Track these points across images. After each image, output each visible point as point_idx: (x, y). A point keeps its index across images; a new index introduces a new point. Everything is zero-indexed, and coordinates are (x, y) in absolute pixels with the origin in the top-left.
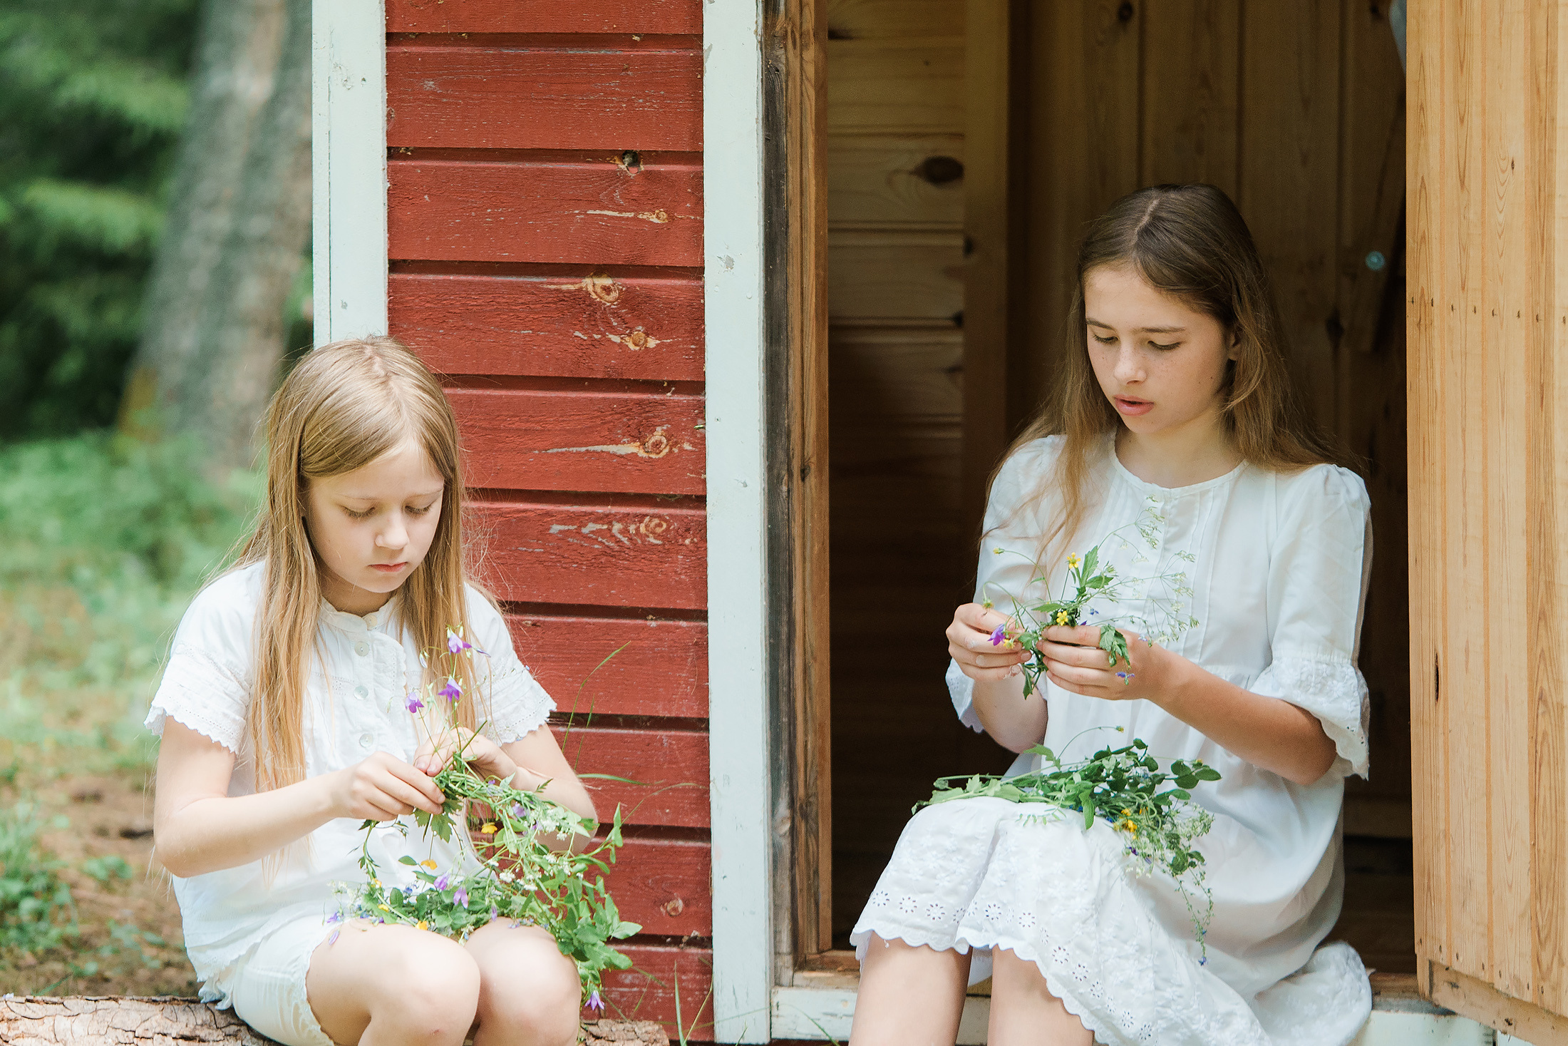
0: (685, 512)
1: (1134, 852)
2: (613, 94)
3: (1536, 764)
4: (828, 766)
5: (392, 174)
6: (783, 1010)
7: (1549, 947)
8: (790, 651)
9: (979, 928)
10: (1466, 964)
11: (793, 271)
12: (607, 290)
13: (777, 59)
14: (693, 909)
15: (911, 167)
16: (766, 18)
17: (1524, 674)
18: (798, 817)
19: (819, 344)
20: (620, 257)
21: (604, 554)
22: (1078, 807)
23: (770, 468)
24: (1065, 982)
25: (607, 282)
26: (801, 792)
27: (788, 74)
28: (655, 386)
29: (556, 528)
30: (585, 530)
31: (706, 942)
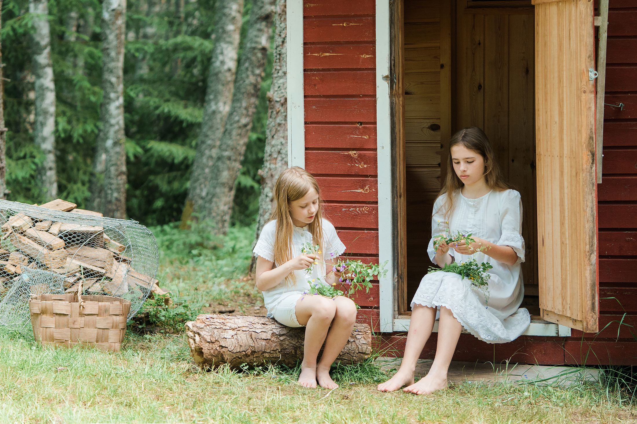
0: (373, 205)
1: (473, 284)
2: (356, 109)
3: (562, 258)
4: (406, 266)
5: (305, 128)
6: (396, 324)
7: (565, 301)
8: (397, 238)
9: (437, 302)
10: (549, 309)
11: (397, 149)
12: (355, 154)
13: (393, 100)
14: (375, 300)
15: (427, 127)
16: (391, 91)
17: (560, 238)
18: (399, 278)
19: (404, 166)
20: (358, 146)
21: (355, 215)
22: (460, 274)
23: (392, 195)
24: (457, 314)
25: (355, 152)
26: (400, 272)
27: (396, 104)
28: (366, 176)
29: (344, 209)
30: (350, 210)
31: (378, 308)
